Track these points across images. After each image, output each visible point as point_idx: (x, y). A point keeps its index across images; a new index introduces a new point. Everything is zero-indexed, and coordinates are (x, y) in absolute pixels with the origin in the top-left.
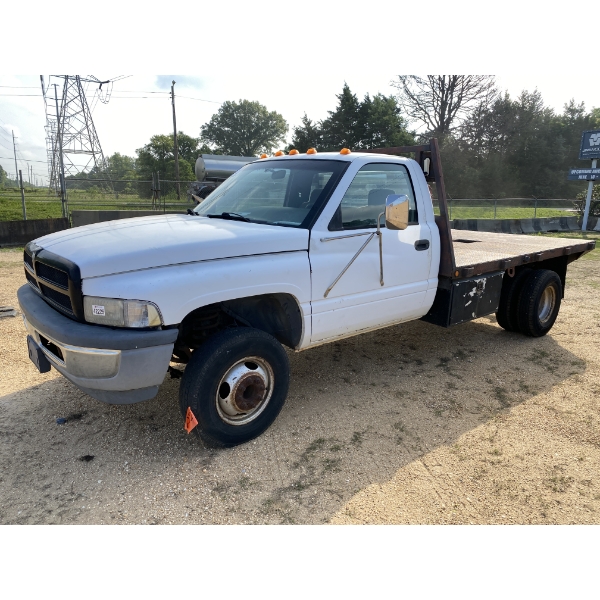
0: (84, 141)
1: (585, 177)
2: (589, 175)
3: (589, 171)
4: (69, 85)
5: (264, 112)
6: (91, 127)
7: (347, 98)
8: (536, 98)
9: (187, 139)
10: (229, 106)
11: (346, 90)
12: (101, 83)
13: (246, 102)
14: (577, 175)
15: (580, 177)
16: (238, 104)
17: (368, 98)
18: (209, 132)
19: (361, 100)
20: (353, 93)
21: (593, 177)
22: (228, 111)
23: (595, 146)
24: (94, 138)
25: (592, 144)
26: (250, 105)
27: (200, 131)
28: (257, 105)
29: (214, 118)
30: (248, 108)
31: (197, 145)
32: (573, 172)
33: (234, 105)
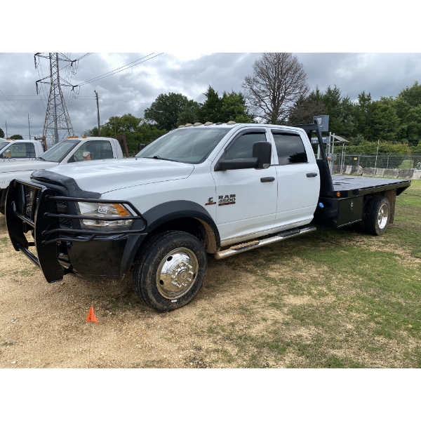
5: (185, 101)
6: (66, 113)
7: (212, 95)
8: (336, 92)
10: (162, 97)
11: (211, 91)
12: (74, 87)
13: (173, 94)
18: (149, 114)
19: (221, 96)
20: (215, 92)
22: (162, 100)
24: (68, 120)
27: (144, 113)
29: (153, 105)
30: (175, 98)
31: (139, 122)
33: (166, 96)
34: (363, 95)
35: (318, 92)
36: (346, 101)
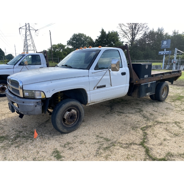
0: (31, 47)
1: (163, 54)
2: (164, 53)
3: (164, 52)
4: (27, 31)
5: (85, 36)
6: (33, 43)
7: (103, 32)
8: (162, 30)
9: (62, 45)
10: (75, 35)
11: (103, 30)
12: (36, 30)
13: (80, 34)
14: (161, 53)
15: (161, 54)
16: (78, 34)
17: (109, 32)
18: (69, 43)
19: (107, 33)
20: (105, 31)
21: (164, 54)
22: (75, 36)
23: (165, 45)
24: (34, 46)
25: (164, 44)
26: (81, 34)
27: (67, 43)
28: (83, 34)
29: (71, 39)
30: (80, 35)
31: (65, 47)
32: (160, 52)
33: (77, 34)
34: (175, 31)
35: (153, 29)
36: (167, 34)
